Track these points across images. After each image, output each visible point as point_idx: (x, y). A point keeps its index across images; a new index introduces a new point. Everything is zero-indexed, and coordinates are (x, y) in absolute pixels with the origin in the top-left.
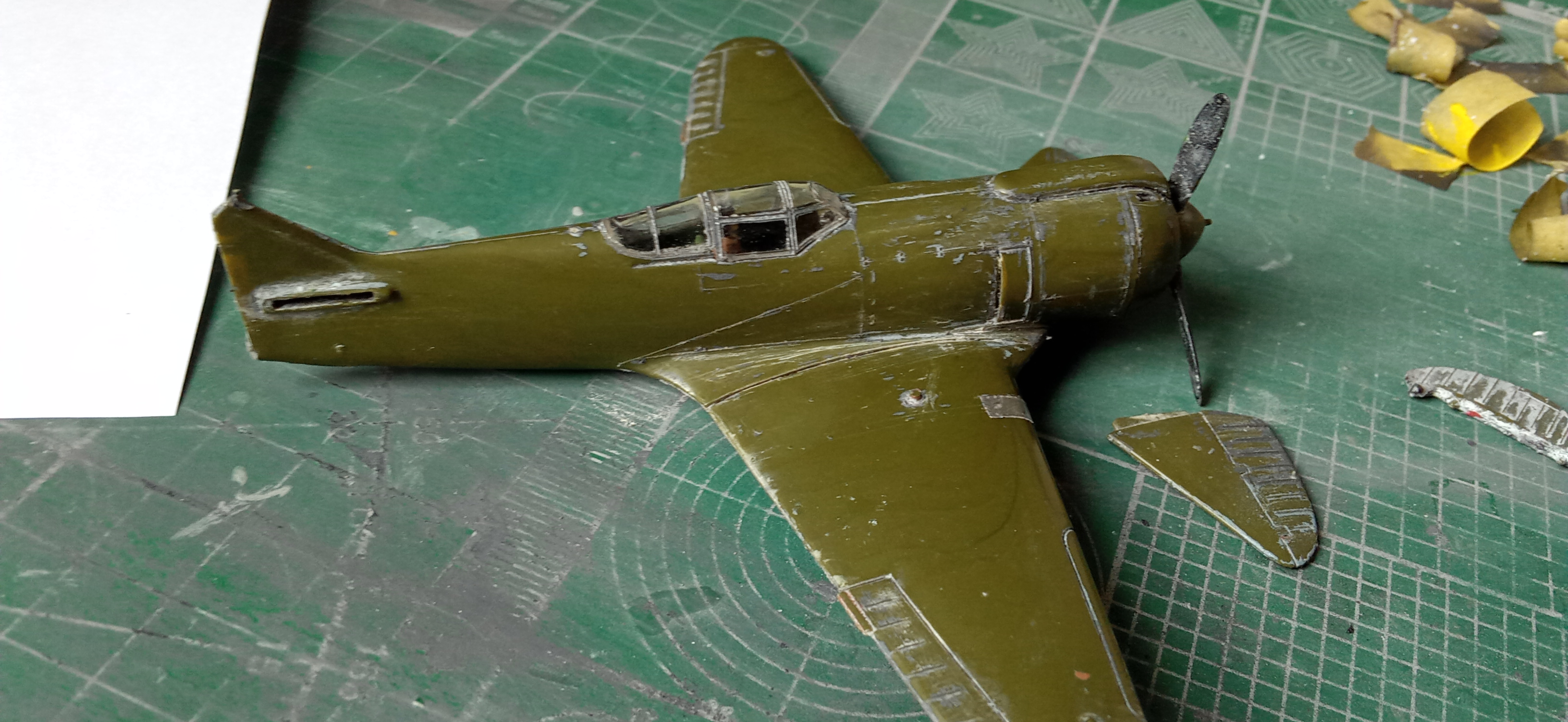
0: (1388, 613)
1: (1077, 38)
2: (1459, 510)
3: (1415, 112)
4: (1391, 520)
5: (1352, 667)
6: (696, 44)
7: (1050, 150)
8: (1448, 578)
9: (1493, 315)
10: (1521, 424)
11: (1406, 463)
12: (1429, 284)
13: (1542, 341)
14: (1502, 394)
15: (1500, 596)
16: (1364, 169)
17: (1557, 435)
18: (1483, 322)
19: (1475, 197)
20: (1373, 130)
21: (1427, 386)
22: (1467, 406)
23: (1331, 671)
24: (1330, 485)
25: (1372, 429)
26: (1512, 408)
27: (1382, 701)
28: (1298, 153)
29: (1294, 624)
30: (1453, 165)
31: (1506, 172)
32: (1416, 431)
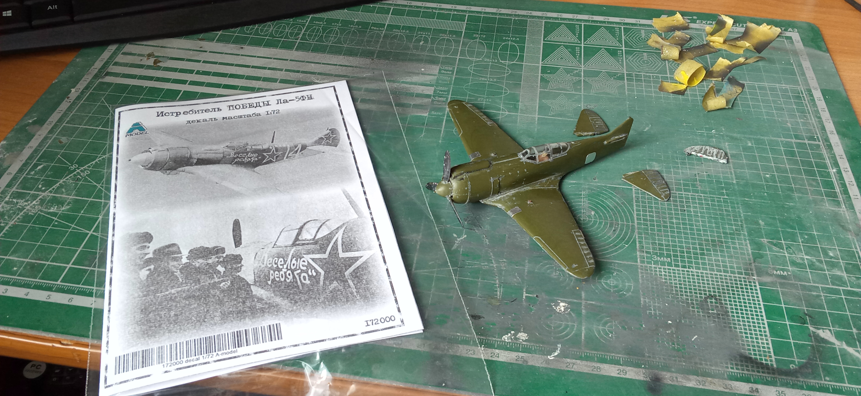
0: (691, 205)
1: (577, 71)
2: (702, 180)
3: (672, 72)
4: (687, 185)
5: (687, 218)
7: (584, 110)
8: (702, 195)
9: (702, 129)
10: (712, 156)
11: (688, 172)
13: (714, 133)
14: (707, 150)
15: (714, 196)
16: (662, 95)
17: (721, 157)
18: (699, 131)
19: (692, 95)
20: (662, 81)
21: (689, 152)
22: (699, 155)
23: (683, 219)
24: (673, 181)
25: (680, 166)
26: (710, 153)
27: (694, 222)
28: (644, 94)
29: (673, 212)
30: (684, 87)
31: (699, 85)
32: (689, 163)
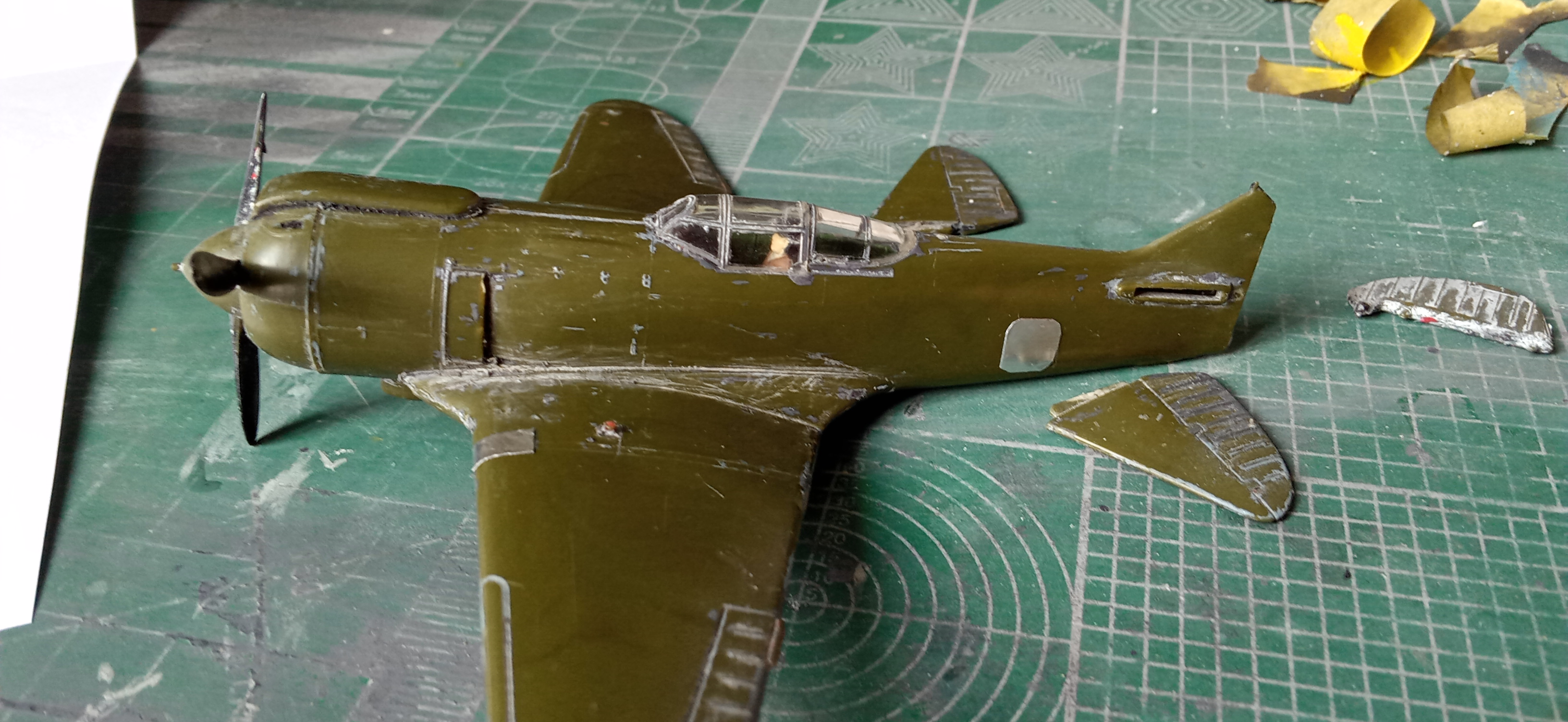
0: (1383, 548)
1: (945, 36)
2: (1435, 423)
3: (1303, 34)
4: (1366, 449)
5: (1358, 615)
6: (552, 121)
7: (935, 149)
8: (1440, 496)
9: (1427, 215)
10: (1480, 318)
11: (1368, 386)
12: (1352, 199)
13: (1484, 230)
14: (1454, 292)
15: (1501, 503)
16: (1262, 100)
17: (1521, 321)
18: (1417, 225)
19: (1380, 104)
20: (1262, 61)
21: (1373, 302)
22: (1418, 313)
23: (1337, 624)
24: (1292, 426)
25: (1325, 359)
26: (1468, 305)
27: (1397, 644)
28: (1190, 100)
29: (1285, 582)
30: (1352, 77)
31: (1409, 72)
32: (1371, 351)
